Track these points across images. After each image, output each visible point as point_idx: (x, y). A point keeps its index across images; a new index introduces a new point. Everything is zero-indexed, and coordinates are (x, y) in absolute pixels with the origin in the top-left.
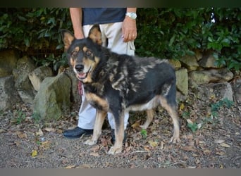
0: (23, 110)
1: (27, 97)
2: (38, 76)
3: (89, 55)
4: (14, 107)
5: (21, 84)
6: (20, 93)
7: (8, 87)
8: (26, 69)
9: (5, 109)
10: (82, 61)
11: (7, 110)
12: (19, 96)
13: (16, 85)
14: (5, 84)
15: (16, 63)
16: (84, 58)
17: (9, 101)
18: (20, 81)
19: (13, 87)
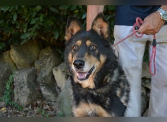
0: (45, 108)
1: (49, 94)
2: (63, 72)
3: (94, 51)
4: (35, 103)
5: (44, 78)
6: (42, 89)
7: (31, 81)
8: (50, 62)
9: (25, 104)
10: (83, 56)
11: (27, 106)
12: (40, 91)
13: (39, 79)
14: (28, 77)
15: (39, 54)
16: (86, 54)
17: (30, 96)
18: (43, 76)
19: (35, 81)
